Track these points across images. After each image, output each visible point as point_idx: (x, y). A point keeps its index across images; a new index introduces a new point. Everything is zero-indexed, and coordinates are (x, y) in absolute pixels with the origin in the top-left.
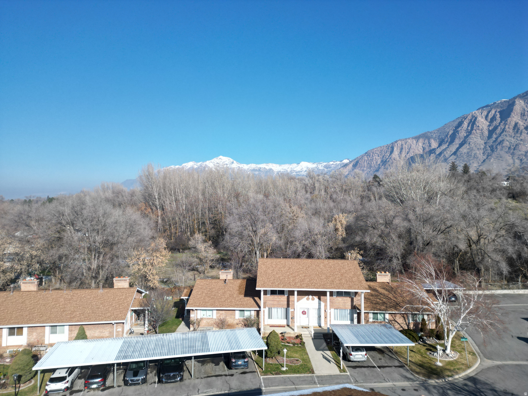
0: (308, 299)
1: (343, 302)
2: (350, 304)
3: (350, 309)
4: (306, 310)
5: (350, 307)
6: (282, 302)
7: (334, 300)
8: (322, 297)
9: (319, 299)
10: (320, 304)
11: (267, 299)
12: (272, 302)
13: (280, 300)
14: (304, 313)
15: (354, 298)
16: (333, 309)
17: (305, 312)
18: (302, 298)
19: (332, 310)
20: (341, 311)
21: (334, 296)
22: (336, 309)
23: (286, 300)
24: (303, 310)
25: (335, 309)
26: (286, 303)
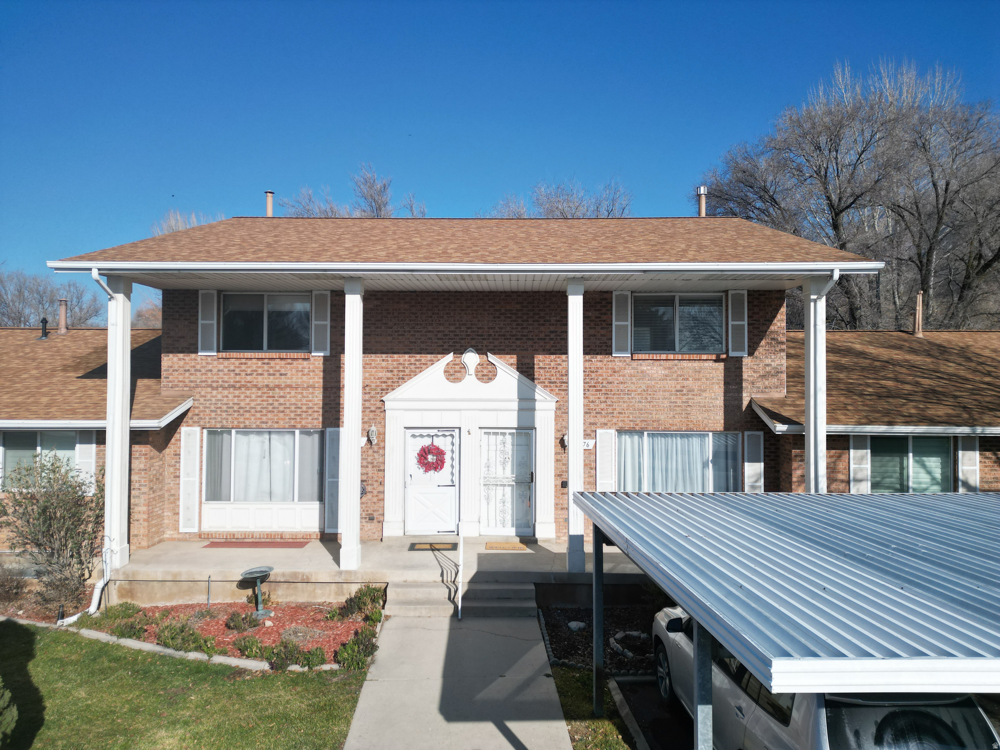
0: (454, 374)
1: (671, 384)
2: (720, 402)
3: (720, 427)
4: (442, 443)
5: (718, 420)
6: (292, 398)
7: (616, 378)
8: (540, 360)
9: (526, 370)
10: (526, 405)
11: (198, 377)
12: (231, 394)
13: (283, 381)
14: (431, 458)
15: (747, 361)
16: (613, 432)
17: (440, 453)
18: (419, 368)
19: (607, 437)
20: (660, 442)
21: (621, 350)
22: (631, 432)
23: (318, 379)
24: (427, 442)
25: (620, 432)
26: (318, 397)
